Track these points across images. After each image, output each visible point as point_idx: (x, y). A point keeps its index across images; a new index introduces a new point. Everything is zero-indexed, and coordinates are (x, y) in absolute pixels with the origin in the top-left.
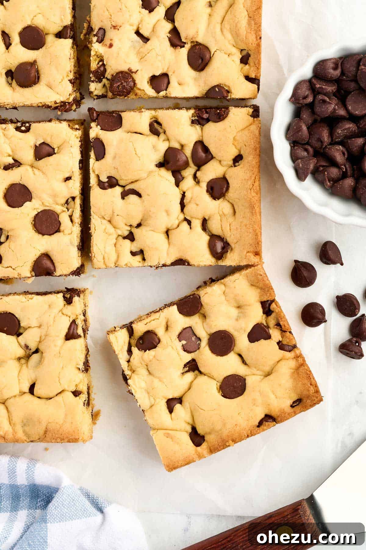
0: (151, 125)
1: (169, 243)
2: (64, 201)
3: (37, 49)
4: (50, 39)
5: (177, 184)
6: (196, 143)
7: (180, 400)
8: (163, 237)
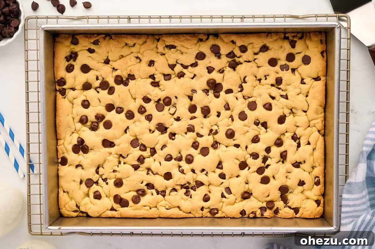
0: (221, 73)
1: (262, 66)
2: (244, 100)
3: (196, 107)
4: (193, 103)
5: (241, 64)
6: (227, 57)
7: (302, 79)
8: (260, 68)
